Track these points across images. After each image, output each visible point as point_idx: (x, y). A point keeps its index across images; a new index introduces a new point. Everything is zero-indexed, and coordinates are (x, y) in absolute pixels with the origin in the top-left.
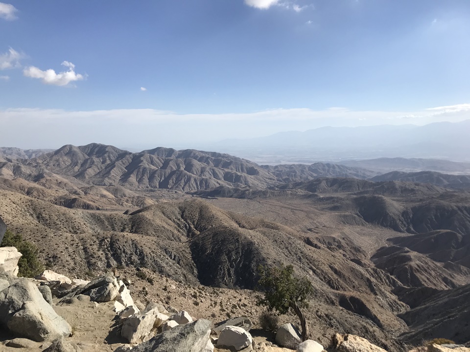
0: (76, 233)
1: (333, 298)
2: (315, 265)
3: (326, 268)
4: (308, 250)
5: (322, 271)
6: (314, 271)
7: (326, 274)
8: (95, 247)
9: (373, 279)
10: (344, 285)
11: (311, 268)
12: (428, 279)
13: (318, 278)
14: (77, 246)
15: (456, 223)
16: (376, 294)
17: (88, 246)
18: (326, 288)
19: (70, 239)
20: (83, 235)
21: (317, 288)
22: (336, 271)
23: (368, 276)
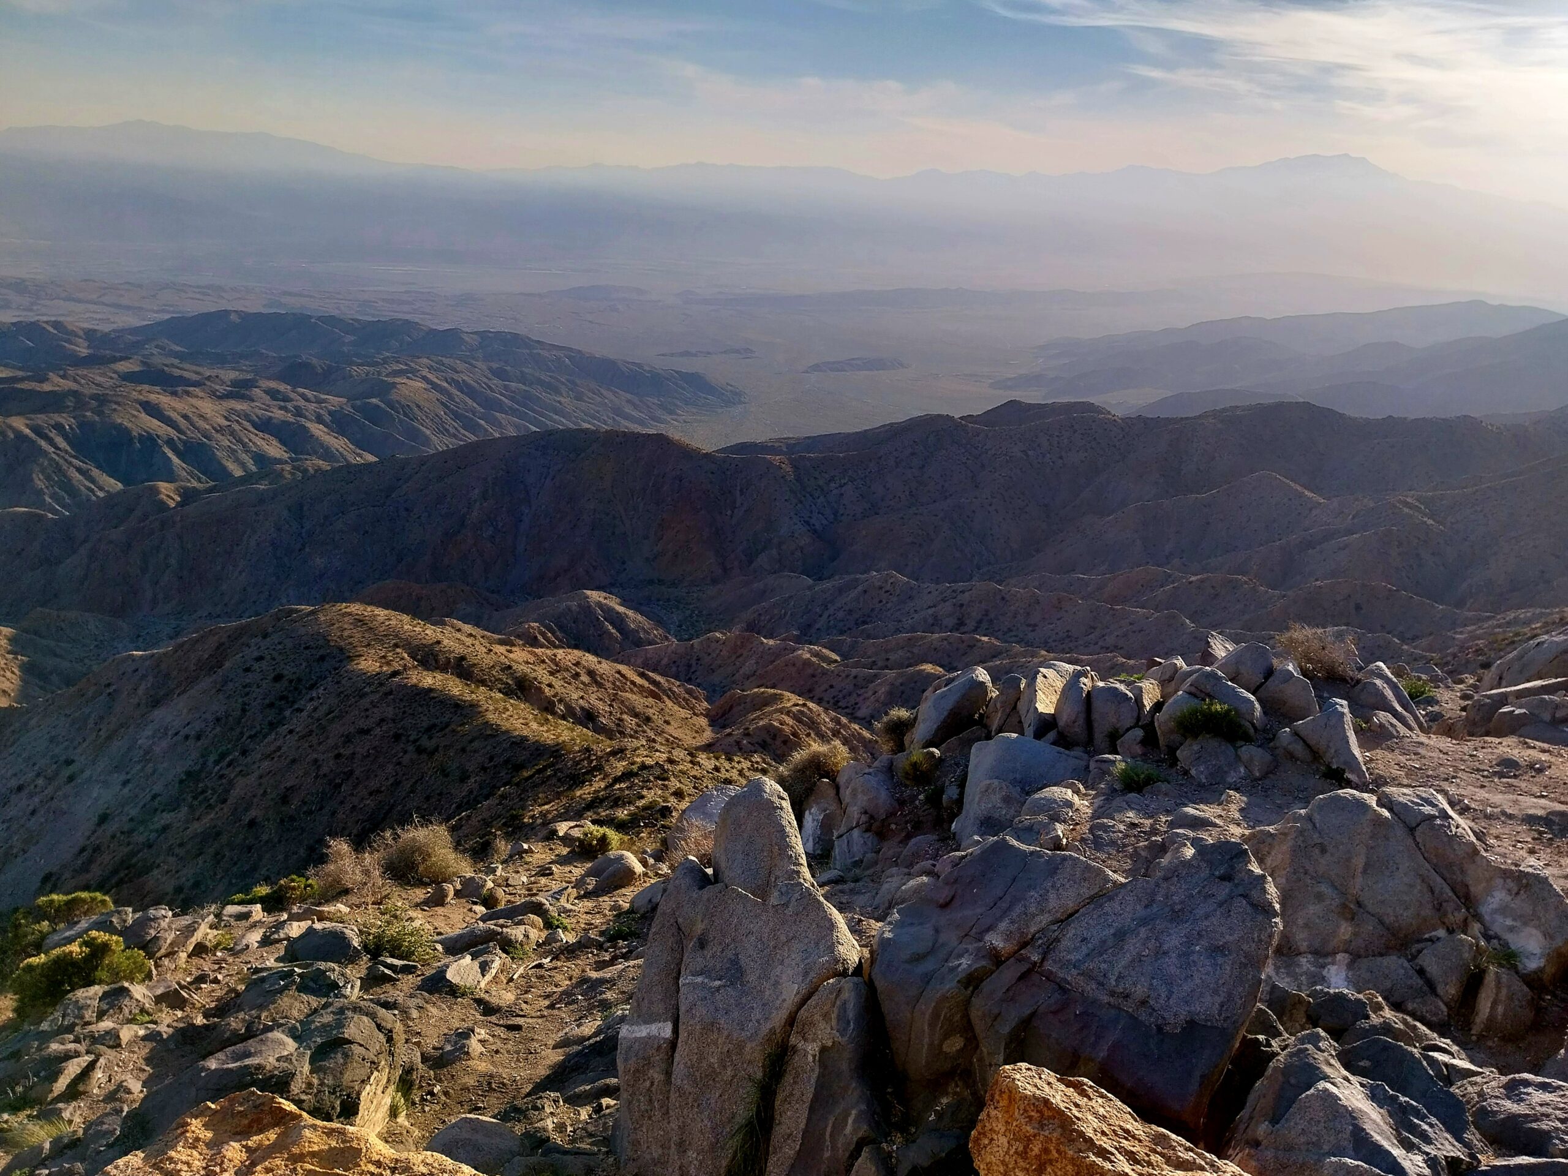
15: (39, 482)
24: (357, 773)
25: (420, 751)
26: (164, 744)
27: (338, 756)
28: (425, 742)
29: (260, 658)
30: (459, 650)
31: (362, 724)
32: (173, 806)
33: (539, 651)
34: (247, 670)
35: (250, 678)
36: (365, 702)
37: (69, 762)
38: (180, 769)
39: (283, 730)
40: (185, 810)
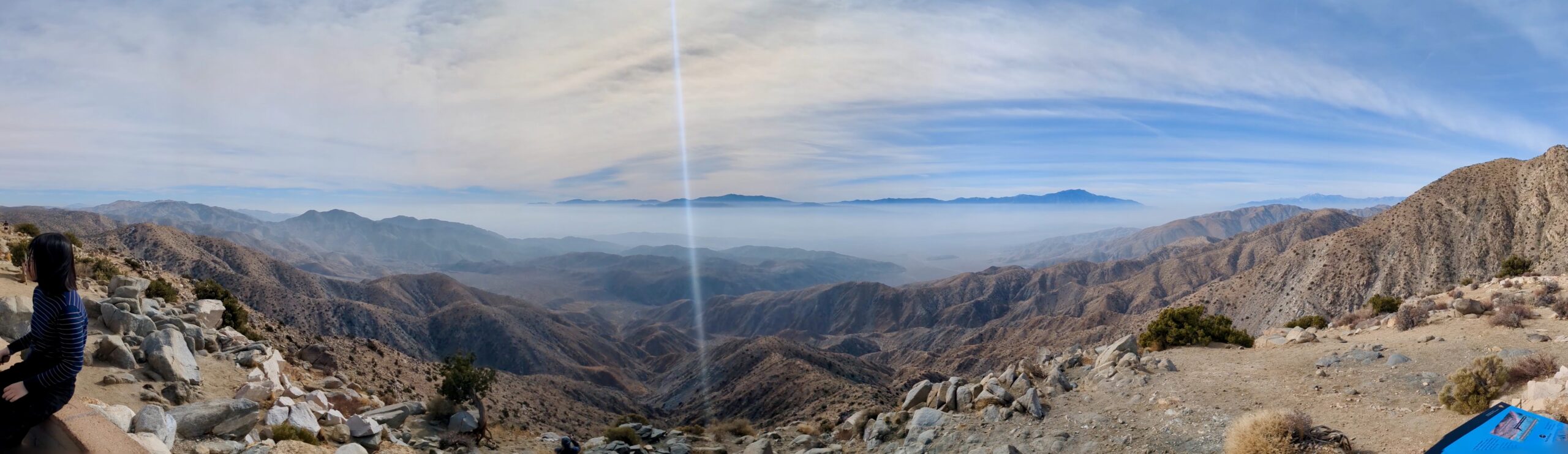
0: (312, 296)
1: (582, 373)
2: (563, 343)
3: (575, 346)
4: (556, 327)
5: (571, 348)
6: (563, 349)
7: (575, 350)
8: (330, 313)
9: (622, 353)
10: (594, 360)
11: (559, 346)
12: (673, 347)
13: (566, 355)
14: (313, 310)
16: (625, 366)
17: (323, 311)
18: (575, 365)
19: (307, 303)
20: (319, 300)
21: (565, 365)
22: (586, 349)
23: (617, 350)
24: (774, 388)
25: (795, 384)
26: (717, 372)
27: (768, 383)
28: (796, 381)
29: (747, 350)
30: (809, 352)
31: (777, 374)
32: (718, 390)
33: (836, 354)
34: (743, 353)
35: (743, 356)
36: (778, 367)
37: (691, 373)
38: (721, 380)
39: (752, 372)
40: (720, 392)
